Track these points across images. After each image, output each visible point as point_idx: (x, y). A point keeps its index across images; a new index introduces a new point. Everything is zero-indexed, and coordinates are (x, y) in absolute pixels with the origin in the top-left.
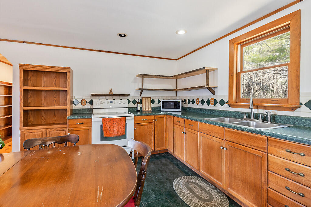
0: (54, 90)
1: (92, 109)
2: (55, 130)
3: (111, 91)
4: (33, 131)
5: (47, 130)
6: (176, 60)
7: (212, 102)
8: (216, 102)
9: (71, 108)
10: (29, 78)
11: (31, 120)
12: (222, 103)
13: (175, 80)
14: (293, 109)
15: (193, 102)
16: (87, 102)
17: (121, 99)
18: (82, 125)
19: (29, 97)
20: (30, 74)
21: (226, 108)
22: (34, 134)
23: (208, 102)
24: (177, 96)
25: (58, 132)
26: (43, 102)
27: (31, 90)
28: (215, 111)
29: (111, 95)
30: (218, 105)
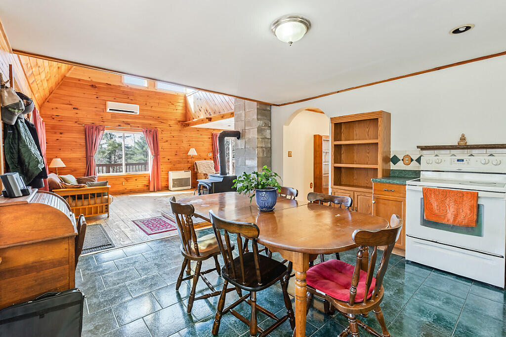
0: (367, 144)
1: (420, 171)
2: (363, 194)
3: (463, 138)
4: (343, 191)
5: (355, 193)
9: (384, 168)
10: (342, 130)
11: (344, 179)
16: (412, 160)
18: (390, 193)
19: (342, 152)
20: (343, 127)
25: (367, 197)
26: (355, 158)
27: (344, 145)
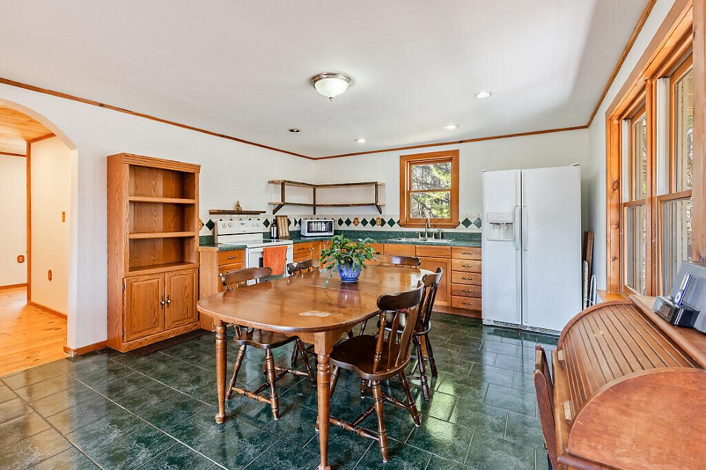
1: (212, 236)
2: (178, 273)
3: (238, 206)
4: (146, 277)
5: (167, 274)
6: (314, 159)
7: (379, 222)
8: (383, 223)
12: (391, 223)
13: (312, 189)
14: (455, 227)
15: (348, 222)
17: (250, 219)
21: (396, 228)
22: (146, 284)
23: (373, 223)
24: (315, 214)
28: (384, 232)
29: (239, 212)
30: (387, 225)
